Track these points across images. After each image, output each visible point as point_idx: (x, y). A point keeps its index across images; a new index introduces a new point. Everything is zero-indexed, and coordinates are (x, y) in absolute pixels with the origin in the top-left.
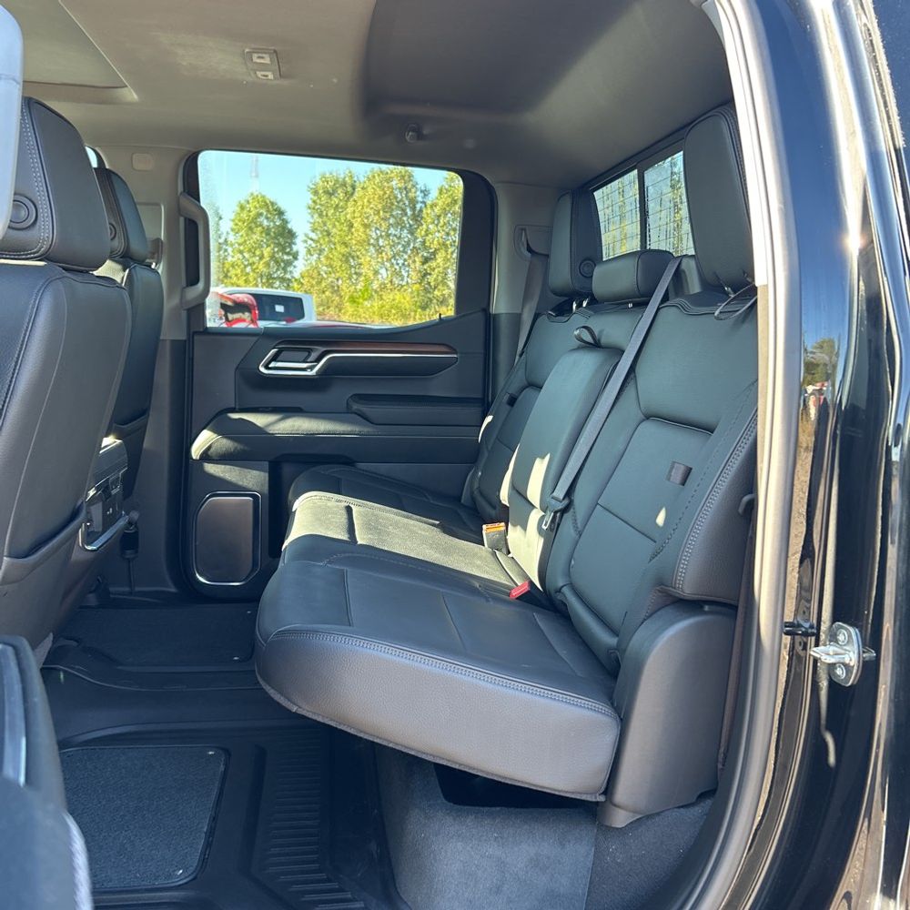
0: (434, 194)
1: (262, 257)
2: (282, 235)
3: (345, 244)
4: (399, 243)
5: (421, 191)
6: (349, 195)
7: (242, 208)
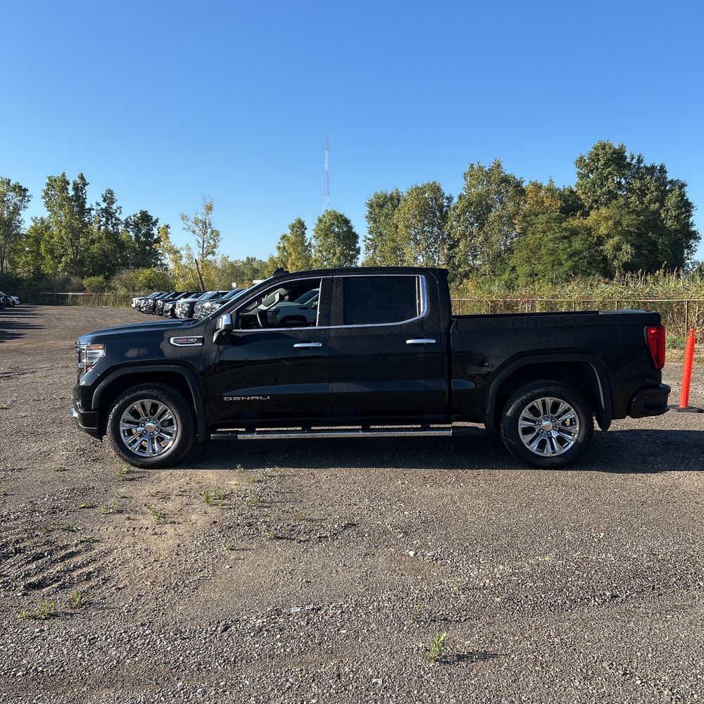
0: (456, 200)
1: (334, 254)
2: (348, 237)
3: (394, 241)
4: (431, 237)
5: (447, 199)
6: (395, 207)
7: (320, 221)
